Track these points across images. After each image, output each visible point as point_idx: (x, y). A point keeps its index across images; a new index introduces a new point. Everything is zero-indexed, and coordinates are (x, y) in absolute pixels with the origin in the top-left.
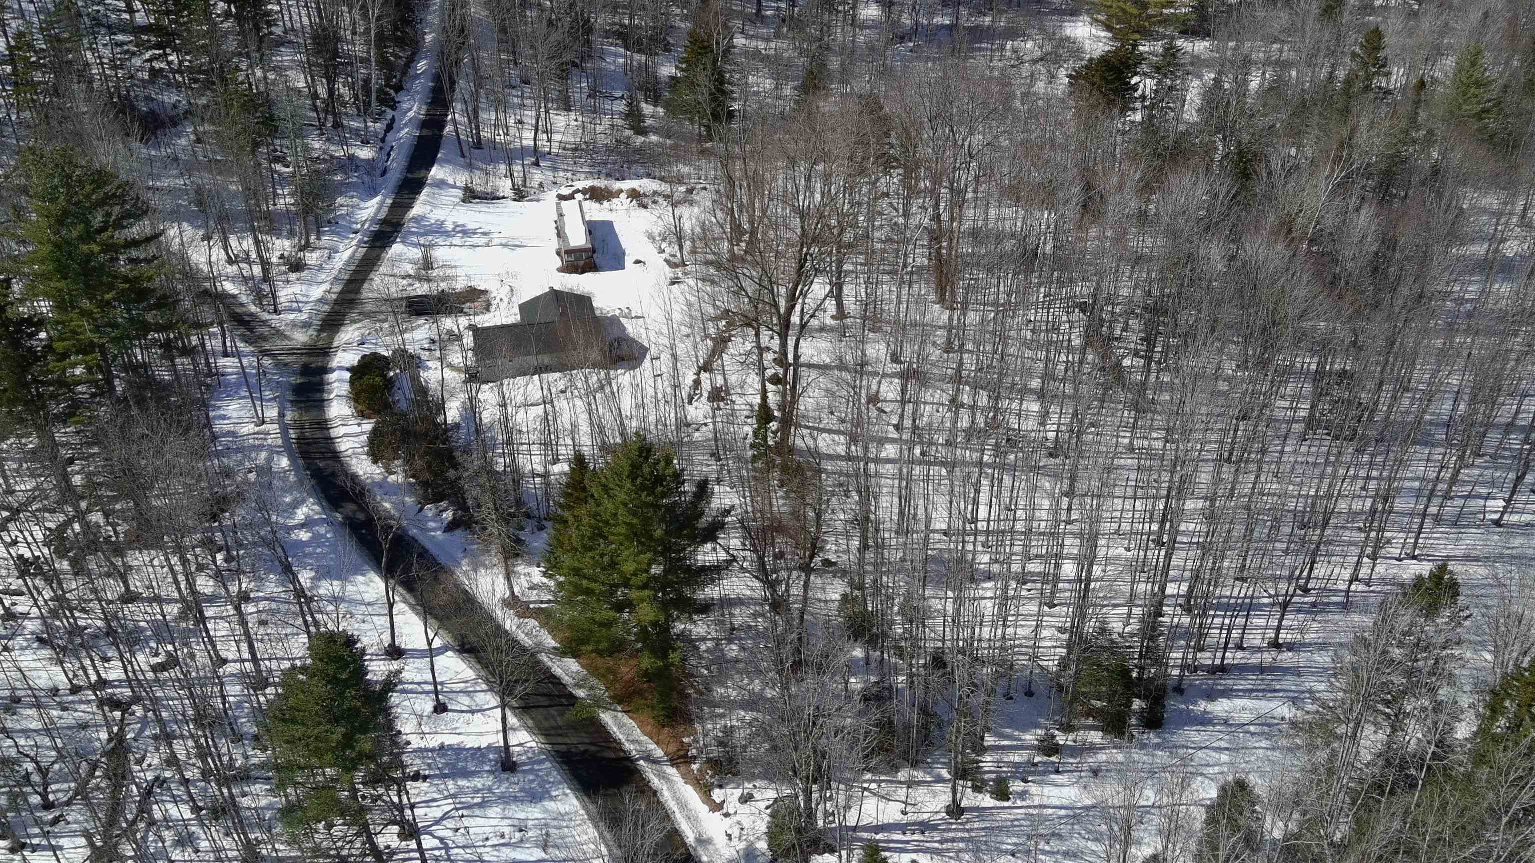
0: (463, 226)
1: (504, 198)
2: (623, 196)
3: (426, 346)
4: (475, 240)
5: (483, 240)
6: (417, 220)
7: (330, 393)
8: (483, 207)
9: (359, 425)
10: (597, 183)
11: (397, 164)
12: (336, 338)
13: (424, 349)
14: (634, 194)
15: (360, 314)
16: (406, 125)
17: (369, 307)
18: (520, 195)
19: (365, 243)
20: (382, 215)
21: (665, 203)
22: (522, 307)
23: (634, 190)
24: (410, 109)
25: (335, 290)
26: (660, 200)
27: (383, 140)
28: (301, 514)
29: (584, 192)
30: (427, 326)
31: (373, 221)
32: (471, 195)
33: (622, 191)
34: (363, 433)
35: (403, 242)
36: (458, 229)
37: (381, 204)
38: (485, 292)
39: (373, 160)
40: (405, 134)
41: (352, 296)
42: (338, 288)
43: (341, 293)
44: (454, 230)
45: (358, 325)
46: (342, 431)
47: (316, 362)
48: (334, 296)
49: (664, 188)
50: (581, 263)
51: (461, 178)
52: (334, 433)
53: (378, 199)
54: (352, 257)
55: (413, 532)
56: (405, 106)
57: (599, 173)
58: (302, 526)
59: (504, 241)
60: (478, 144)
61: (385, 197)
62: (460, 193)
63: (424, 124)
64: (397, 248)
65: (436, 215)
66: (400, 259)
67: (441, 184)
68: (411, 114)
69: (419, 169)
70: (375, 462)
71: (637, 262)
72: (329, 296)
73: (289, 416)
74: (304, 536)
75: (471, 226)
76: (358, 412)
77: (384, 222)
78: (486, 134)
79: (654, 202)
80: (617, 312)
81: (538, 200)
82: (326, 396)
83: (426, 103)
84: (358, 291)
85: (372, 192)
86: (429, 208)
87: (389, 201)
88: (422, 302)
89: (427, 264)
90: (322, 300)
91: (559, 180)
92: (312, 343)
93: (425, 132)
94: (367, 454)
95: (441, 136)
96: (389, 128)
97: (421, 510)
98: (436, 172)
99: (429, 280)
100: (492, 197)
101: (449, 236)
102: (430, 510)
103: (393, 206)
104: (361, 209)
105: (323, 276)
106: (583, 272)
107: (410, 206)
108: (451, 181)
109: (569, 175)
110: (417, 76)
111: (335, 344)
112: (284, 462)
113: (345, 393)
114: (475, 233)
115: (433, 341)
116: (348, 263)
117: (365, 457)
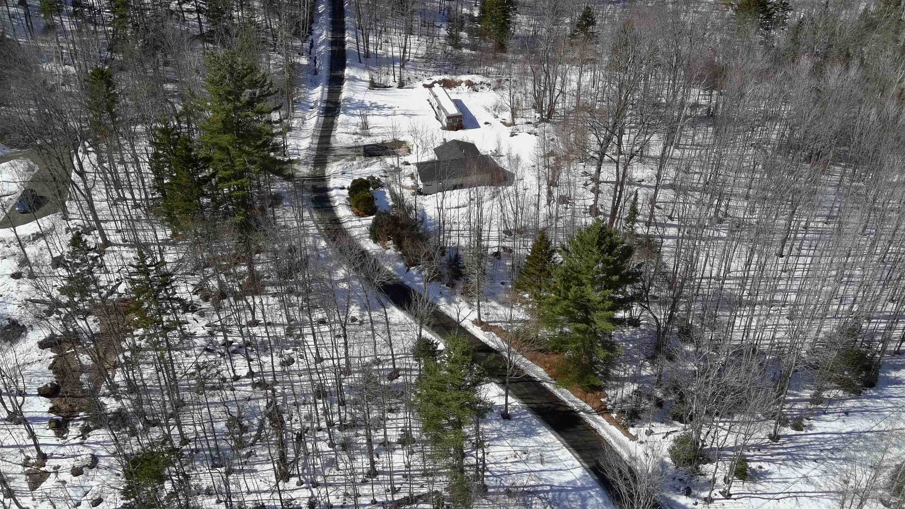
0: (375, 103)
1: (390, 87)
2: (463, 85)
3: (383, 174)
4: (385, 112)
5: (390, 112)
6: (349, 100)
7: (334, 202)
8: (381, 92)
9: (359, 221)
10: (447, 77)
11: (323, 67)
12: (326, 171)
13: (382, 176)
14: (470, 84)
15: (335, 156)
16: (321, 44)
17: (339, 152)
18: (401, 86)
19: (322, 114)
20: (325, 97)
21: (488, 89)
22: (436, 150)
23: (469, 81)
24: (321, 35)
25: (314, 142)
26: (485, 86)
27: (310, 53)
28: (341, 273)
29: (439, 82)
30: (379, 163)
31: (321, 100)
32: (373, 86)
33: (462, 82)
34: (363, 226)
35: (345, 113)
36: (373, 105)
37: (323, 90)
38: (404, 142)
39: (308, 65)
40: (323, 49)
41: (326, 146)
42: (316, 141)
43: (319, 144)
44: (371, 106)
45: (339, 163)
46: (350, 224)
47: (320, 185)
48: (316, 146)
49: (485, 80)
50: (455, 124)
51: (366, 76)
52: (345, 226)
53: (320, 88)
54: (317, 122)
55: (408, 283)
56: (317, 32)
57: (440, 71)
58: (343, 281)
59: (403, 112)
60: (368, 55)
61: (323, 86)
62: (368, 84)
63: (333, 43)
64: (342, 118)
65: (358, 97)
66: (346, 124)
67: (353, 79)
68: (323, 37)
69: (338, 70)
70: (375, 242)
71: (486, 123)
72: (313, 146)
73: (315, 216)
74: (345, 285)
75: (380, 104)
76: (355, 213)
77: (327, 102)
78: (371, 49)
79: (482, 88)
80: (489, 153)
81: (413, 88)
82: (332, 204)
83: (330, 31)
84: (328, 143)
85: (316, 85)
86: (352, 93)
87: (326, 89)
88: (373, 148)
89: (365, 126)
90: (309, 148)
91: (419, 77)
92: (313, 173)
93: (334, 48)
94: (370, 237)
95: (344, 51)
96: (312, 46)
97: (408, 270)
98: (348, 72)
99: (369, 136)
100: (385, 87)
101: (369, 109)
102: (414, 270)
103: (330, 92)
104: (311, 94)
105: (304, 135)
106: (457, 130)
107: (339, 92)
108: (358, 77)
109: (423, 72)
110: (321, 14)
111: (327, 174)
112: (323, 243)
113: (344, 202)
114: (384, 108)
115: (385, 172)
116: (316, 126)
117: (368, 239)
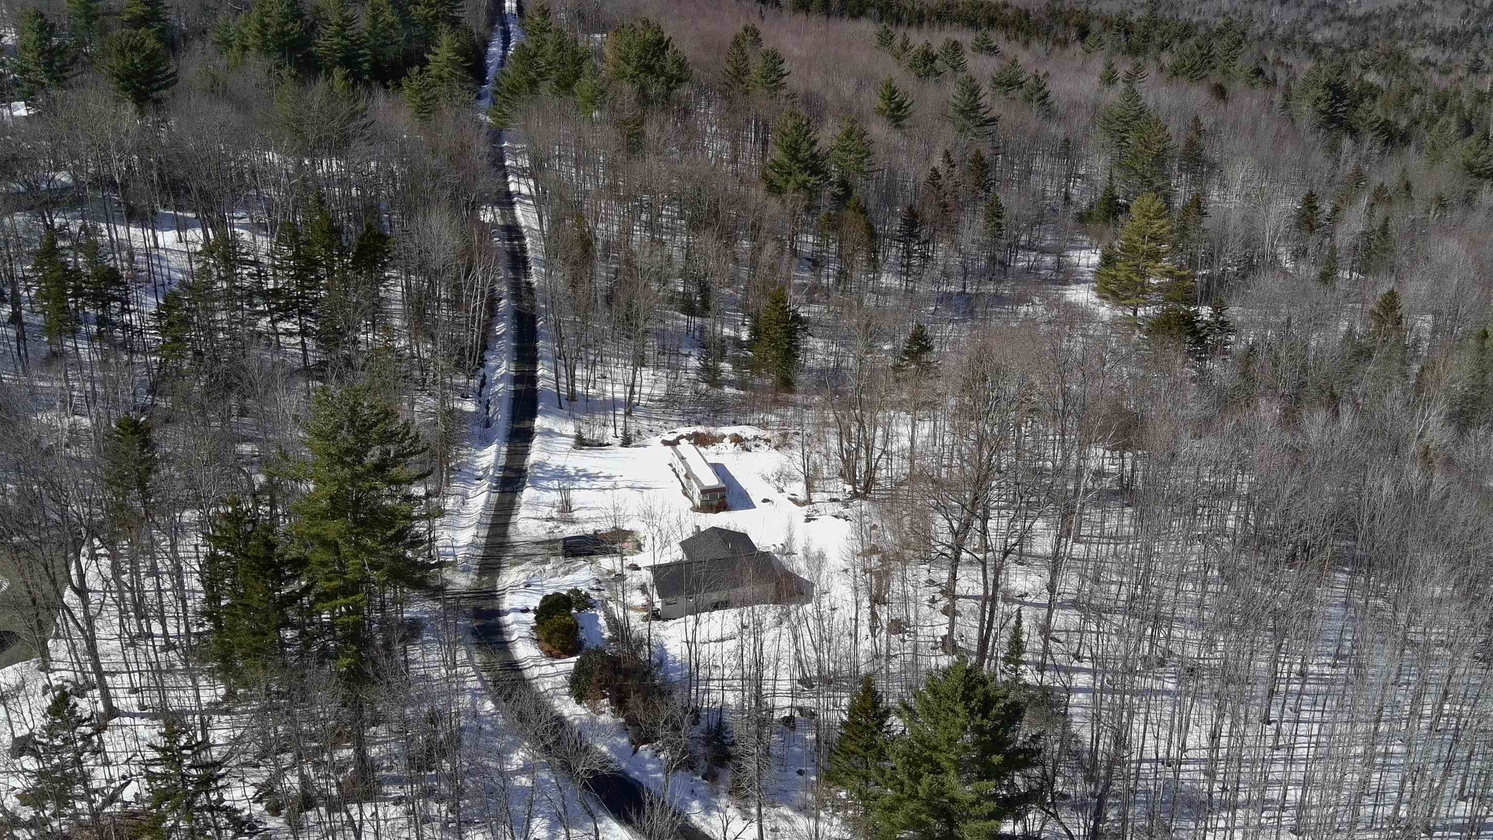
0: (584, 470)
1: (608, 445)
2: (727, 441)
3: (595, 586)
4: (600, 483)
5: (608, 484)
6: (540, 465)
7: (510, 634)
8: (594, 453)
9: (552, 665)
10: (700, 429)
11: (500, 415)
12: (499, 581)
13: (593, 589)
14: (737, 439)
15: (515, 557)
16: (498, 381)
17: (522, 550)
18: (627, 442)
19: (495, 488)
20: (502, 462)
21: (767, 447)
22: (684, 545)
23: (736, 435)
24: (498, 367)
25: (481, 534)
26: (762, 443)
27: (480, 394)
28: (518, 758)
29: (688, 437)
30: (588, 567)
31: (496, 467)
32: (581, 443)
33: (725, 436)
34: (559, 674)
35: (534, 486)
36: (581, 473)
37: (498, 451)
38: (631, 532)
39: (476, 412)
40: (501, 389)
41: (500, 540)
42: (484, 532)
43: (488, 537)
44: (576, 474)
45: (521, 568)
46: (536, 672)
47: (487, 605)
48: (483, 541)
49: (761, 433)
50: (715, 503)
51: (570, 428)
52: (527, 674)
53: (494, 447)
54: (487, 501)
55: (636, 774)
56: (492, 364)
57: (689, 421)
58: (522, 771)
59: (629, 484)
60: (573, 397)
61: (500, 445)
62: (572, 441)
63: (517, 380)
64: (528, 494)
65: (555, 461)
66: (535, 504)
67: (549, 433)
68: (502, 371)
69: (524, 420)
70: (579, 702)
71: (765, 501)
72: (478, 540)
73: (477, 659)
74: (524, 781)
75: (592, 471)
76: (546, 652)
77: (505, 468)
78: (579, 388)
79: (757, 446)
80: (772, 549)
81: (645, 446)
82: (507, 638)
83: (514, 361)
84: (505, 535)
85: (488, 442)
86: (546, 455)
87: (504, 449)
88: (578, 543)
89: (566, 507)
90: (472, 545)
91: (655, 429)
92: (476, 586)
93: (519, 387)
94: (569, 694)
95: (536, 390)
96: (483, 384)
97: (636, 751)
98: (540, 422)
99: (573, 522)
100: (600, 445)
101: (574, 480)
102: (645, 750)
103: (510, 454)
104: (478, 457)
105: (464, 522)
106: (717, 511)
107: (525, 454)
108: (557, 430)
109: (661, 423)
110: (499, 337)
111: (500, 587)
112: (489, 706)
113: (527, 634)
114: (598, 477)
115: (599, 582)
116: (485, 508)
117: (567, 697)
